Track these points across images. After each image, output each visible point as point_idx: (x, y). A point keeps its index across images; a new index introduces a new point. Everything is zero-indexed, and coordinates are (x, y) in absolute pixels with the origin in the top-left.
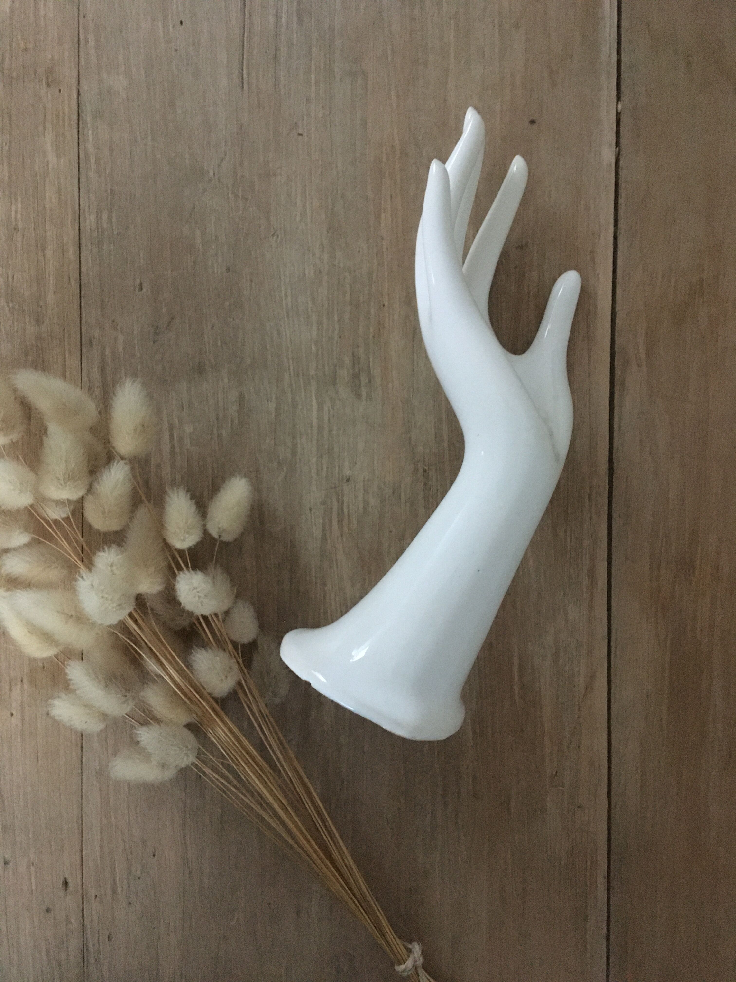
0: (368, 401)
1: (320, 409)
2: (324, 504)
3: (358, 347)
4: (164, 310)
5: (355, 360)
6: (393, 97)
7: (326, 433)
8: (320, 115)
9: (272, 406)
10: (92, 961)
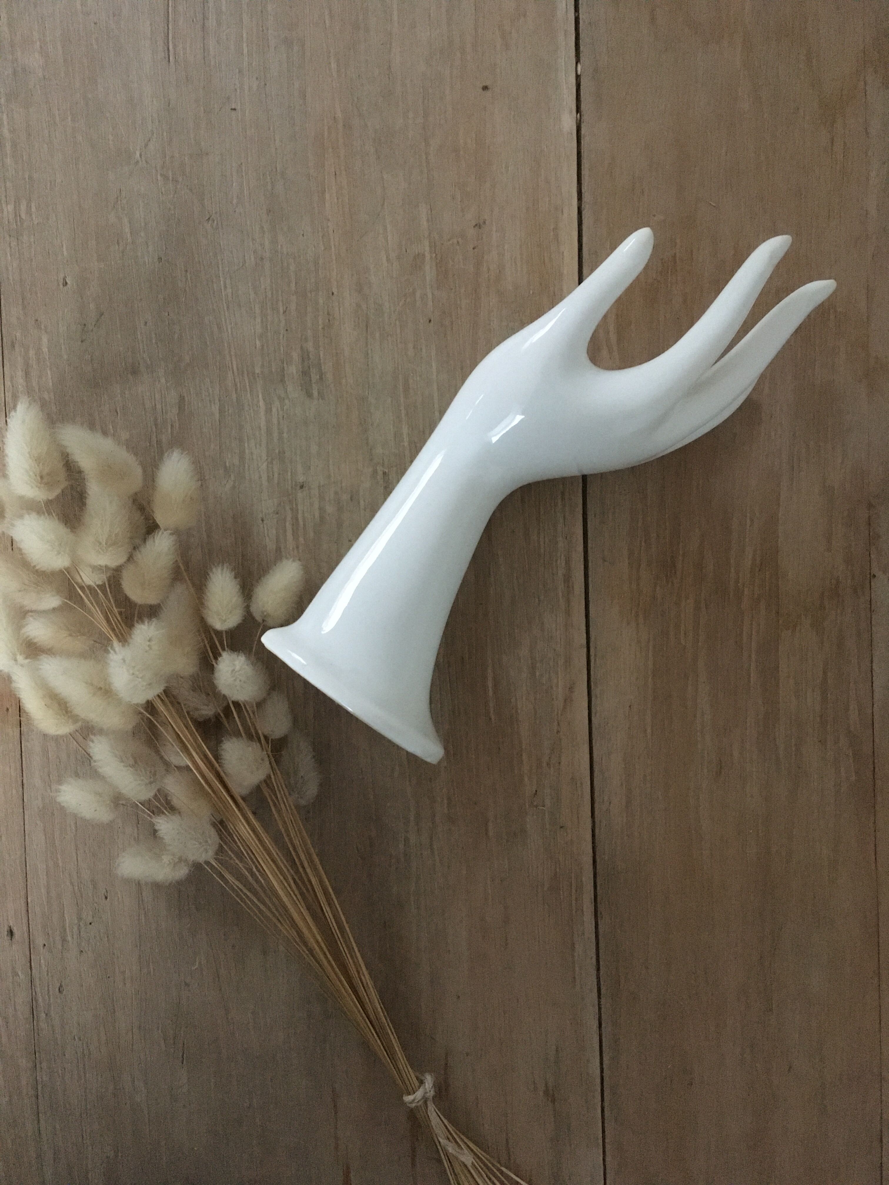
0: (320, 400)
1: (269, 411)
2: (277, 513)
3: (306, 340)
4: (92, 306)
5: (305, 356)
6: (334, 65)
7: (276, 435)
8: (255, 87)
9: (215, 409)
10: (43, 1015)
